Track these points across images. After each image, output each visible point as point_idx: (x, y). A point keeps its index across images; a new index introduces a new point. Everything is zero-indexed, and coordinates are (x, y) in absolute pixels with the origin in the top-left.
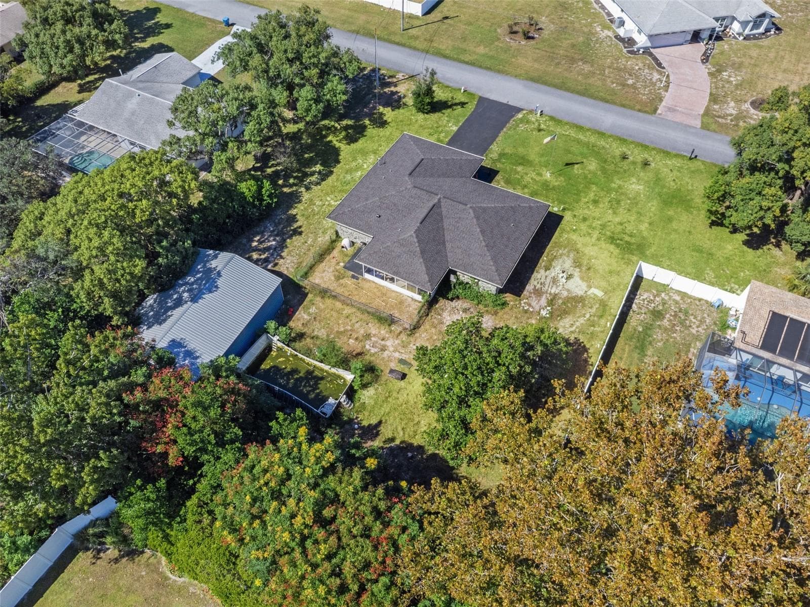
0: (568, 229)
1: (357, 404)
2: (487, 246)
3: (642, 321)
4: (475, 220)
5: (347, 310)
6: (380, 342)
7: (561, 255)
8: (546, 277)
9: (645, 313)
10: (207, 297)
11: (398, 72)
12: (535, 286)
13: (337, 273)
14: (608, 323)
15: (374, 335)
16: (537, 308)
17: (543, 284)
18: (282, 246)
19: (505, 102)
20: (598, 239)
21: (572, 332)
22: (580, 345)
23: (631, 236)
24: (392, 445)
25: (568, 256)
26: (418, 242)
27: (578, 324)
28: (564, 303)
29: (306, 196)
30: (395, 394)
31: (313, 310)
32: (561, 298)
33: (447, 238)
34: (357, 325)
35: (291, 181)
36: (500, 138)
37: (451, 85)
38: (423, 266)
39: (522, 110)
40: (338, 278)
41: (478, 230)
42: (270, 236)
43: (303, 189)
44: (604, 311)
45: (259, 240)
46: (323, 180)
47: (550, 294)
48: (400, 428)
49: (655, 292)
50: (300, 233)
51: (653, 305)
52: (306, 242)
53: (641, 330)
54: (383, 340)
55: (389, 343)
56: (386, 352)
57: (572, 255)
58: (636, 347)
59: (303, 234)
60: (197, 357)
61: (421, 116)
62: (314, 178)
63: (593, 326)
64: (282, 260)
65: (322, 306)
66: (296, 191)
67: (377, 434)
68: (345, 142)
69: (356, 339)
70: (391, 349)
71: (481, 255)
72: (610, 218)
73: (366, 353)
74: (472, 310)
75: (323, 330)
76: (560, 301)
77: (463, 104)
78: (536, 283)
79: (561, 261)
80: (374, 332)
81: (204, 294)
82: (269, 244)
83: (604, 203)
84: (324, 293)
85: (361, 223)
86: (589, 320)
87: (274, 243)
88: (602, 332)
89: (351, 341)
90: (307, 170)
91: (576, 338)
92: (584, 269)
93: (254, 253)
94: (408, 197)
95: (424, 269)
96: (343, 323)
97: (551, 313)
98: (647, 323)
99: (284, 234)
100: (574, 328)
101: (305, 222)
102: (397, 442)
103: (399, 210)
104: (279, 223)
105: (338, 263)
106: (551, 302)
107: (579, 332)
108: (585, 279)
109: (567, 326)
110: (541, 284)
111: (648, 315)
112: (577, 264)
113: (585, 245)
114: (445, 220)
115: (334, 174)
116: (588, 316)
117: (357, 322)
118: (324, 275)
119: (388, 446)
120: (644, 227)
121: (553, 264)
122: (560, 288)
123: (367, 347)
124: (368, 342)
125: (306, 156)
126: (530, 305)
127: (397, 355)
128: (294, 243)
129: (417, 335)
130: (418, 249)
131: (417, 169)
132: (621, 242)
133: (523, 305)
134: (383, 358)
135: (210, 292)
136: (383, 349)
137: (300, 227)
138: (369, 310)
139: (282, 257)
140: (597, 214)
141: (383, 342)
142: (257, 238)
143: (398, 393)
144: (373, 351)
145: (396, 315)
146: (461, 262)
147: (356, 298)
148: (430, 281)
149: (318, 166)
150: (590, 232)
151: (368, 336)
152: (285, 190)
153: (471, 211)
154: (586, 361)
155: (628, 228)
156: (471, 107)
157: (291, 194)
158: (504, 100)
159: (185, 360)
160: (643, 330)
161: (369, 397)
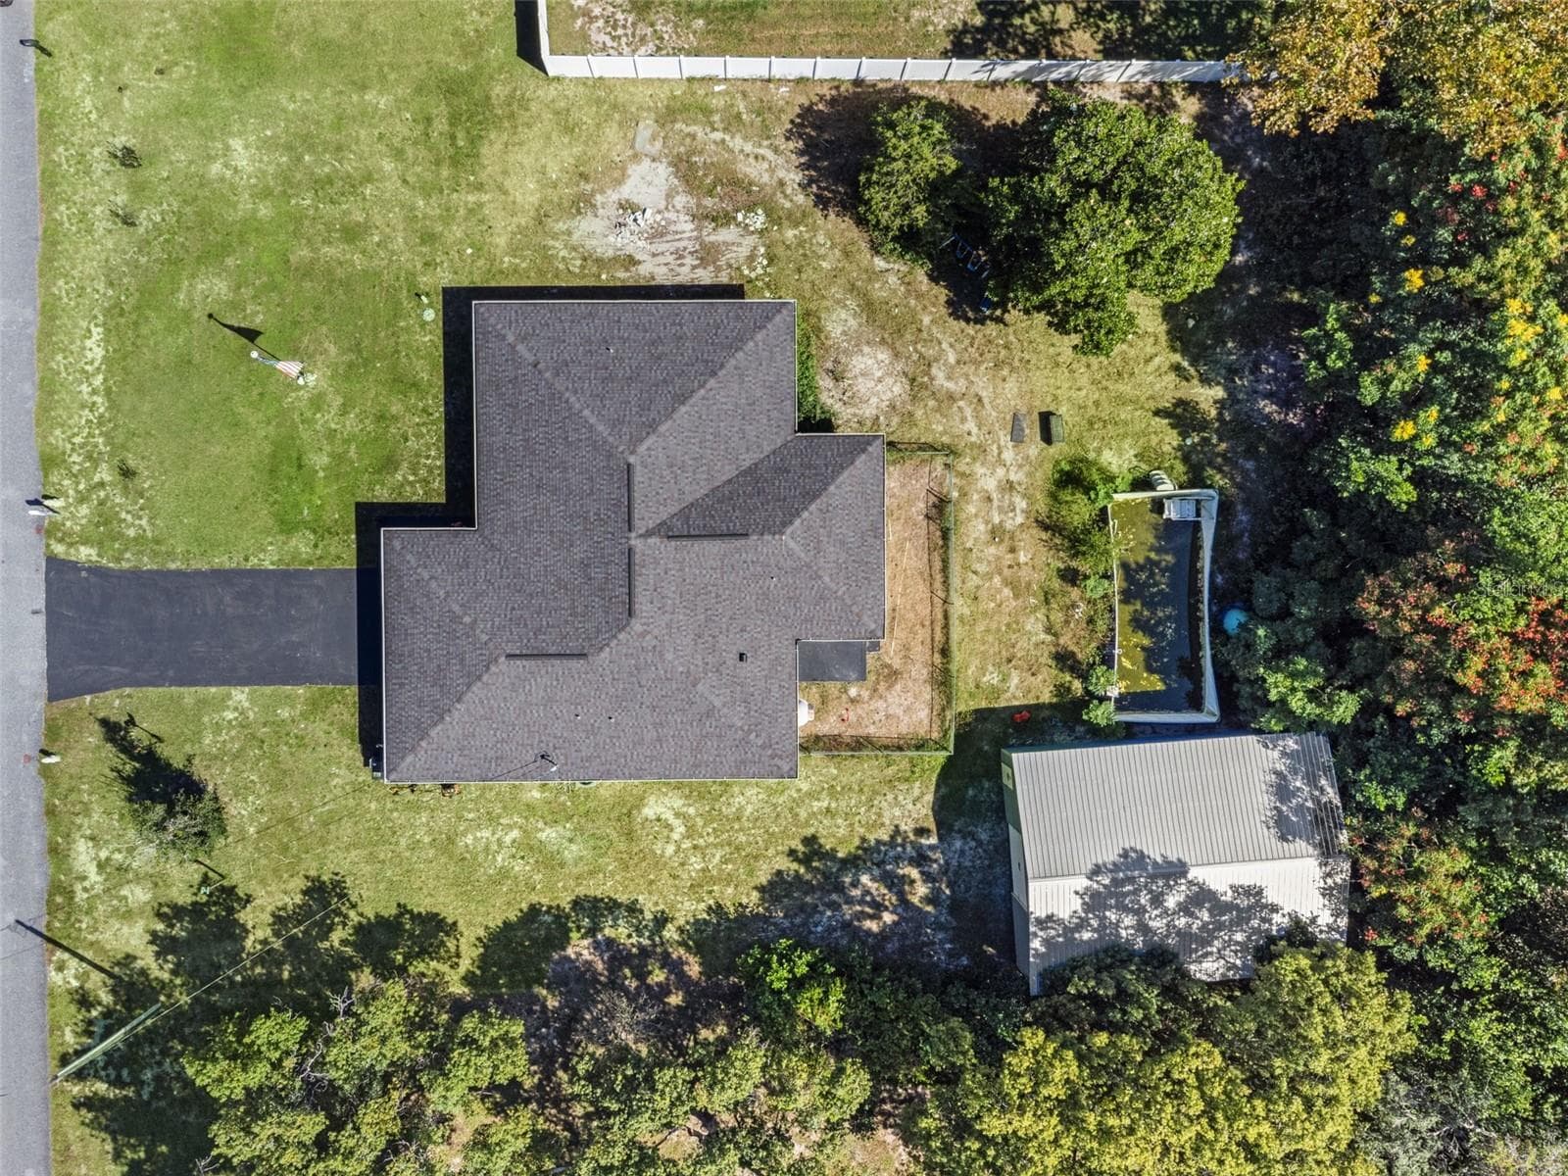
0: (481, 262)
1: (1145, 467)
2: (714, 374)
3: (676, 26)
4: (662, 428)
5: (959, 606)
6: (996, 503)
7: (574, 249)
8: (654, 255)
9: (652, 25)
10: (1155, 854)
11: (48, 994)
12: (694, 267)
13: (882, 687)
14: (717, 89)
15: (987, 523)
16: (751, 240)
17: (679, 255)
18: (867, 856)
19: (40, 622)
20: (479, 187)
21: (776, 150)
22: (802, 125)
23: (429, 120)
24: (1185, 364)
25: (569, 233)
26: (798, 515)
27: (748, 148)
28: (710, 193)
29: (689, 909)
30: (1092, 411)
31: (992, 678)
32: (699, 205)
33: (730, 472)
34: (982, 568)
35: (658, 976)
36: (222, 561)
37: (33, 807)
38: (841, 478)
39: (52, 561)
40: (893, 675)
41: (683, 409)
42: (850, 901)
43: (670, 933)
44: (686, 108)
45: (872, 917)
46: (613, 906)
47: (699, 229)
48: (1150, 368)
49: (579, 22)
50: (810, 841)
51: (620, 16)
52: (828, 810)
53: (701, 22)
54: (989, 499)
55: (990, 484)
56: (1013, 477)
57: (561, 226)
58: (750, 18)
59: (809, 832)
60: (1278, 774)
61: (237, 810)
62: (620, 931)
63: (738, 116)
64: (903, 827)
65: (975, 663)
66: (683, 944)
67: (1181, 403)
68: (451, 944)
69: (1013, 550)
70: (1001, 472)
71: (741, 376)
72: (392, 185)
73: (1033, 514)
74: (829, 365)
75: (1028, 627)
76: (708, 202)
77: (114, 732)
78: (685, 270)
79: (590, 243)
80: (982, 527)
81: (1155, 863)
82: (873, 886)
83: (346, 213)
84: (943, 681)
85: (775, 689)
86: (726, 130)
87: (865, 879)
88: (744, 94)
89: (1023, 558)
90: (600, 966)
91: (788, 139)
92: (589, 187)
93: (915, 900)
94: (667, 617)
95: (846, 474)
96: (993, 598)
97: (750, 208)
98: (677, 14)
99: (826, 876)
100: (761, 151)
101: (771, 852)
102: (1177, 358)
103: (708, 620)
104: (802, 908)
105: (853, 701)
106: (723, 219)
107: (768, 138)
108: (617, 174)
109: (766, 165)
110: (681, 257)
111: (653, 17)
112: (582, 204)
113: (512, 210)
114: (690, 499)
115: (581, 891)
116: (718, 136)
117: (975, 573)
118: (900, 712)
119: (1192, 371)
120: (379, 99)
121: (610, 253)
122: (672, 216)
123: (1020, 520)
124: (1009, 525)
125: (552, 1003)
126: (751, 258)
127: (1008, 455)
128: (840, 837)
129: (945, 439)
130: (813, 507)
131: (552, 650)
132: (461, 135)
133: (760, 271)
134: (1030, 475)
135: (1142, 856)
136: (1010, 486)
137: (792, 853)
138: (938, 565)
139: (897, 830)
140: (395, 216)
141: (994, 496)
142: (872, 926)
143: (1085, 407)
144: (1021, 504)
145: (922, 505)
146: (775, 414)
147: (924, 610)
148: (864, 451)
149: (570, 952)
150: (462, 212)
151: (996, 533)
152: (694, 969)
153: (642, 449)
154: (833, 102)
155: (406, 132)
156: (114, 703)
157: (699, 949)
158: (36, 628)
159: (1298, 789)
160: (699, 17)
161: (1120, 455)
